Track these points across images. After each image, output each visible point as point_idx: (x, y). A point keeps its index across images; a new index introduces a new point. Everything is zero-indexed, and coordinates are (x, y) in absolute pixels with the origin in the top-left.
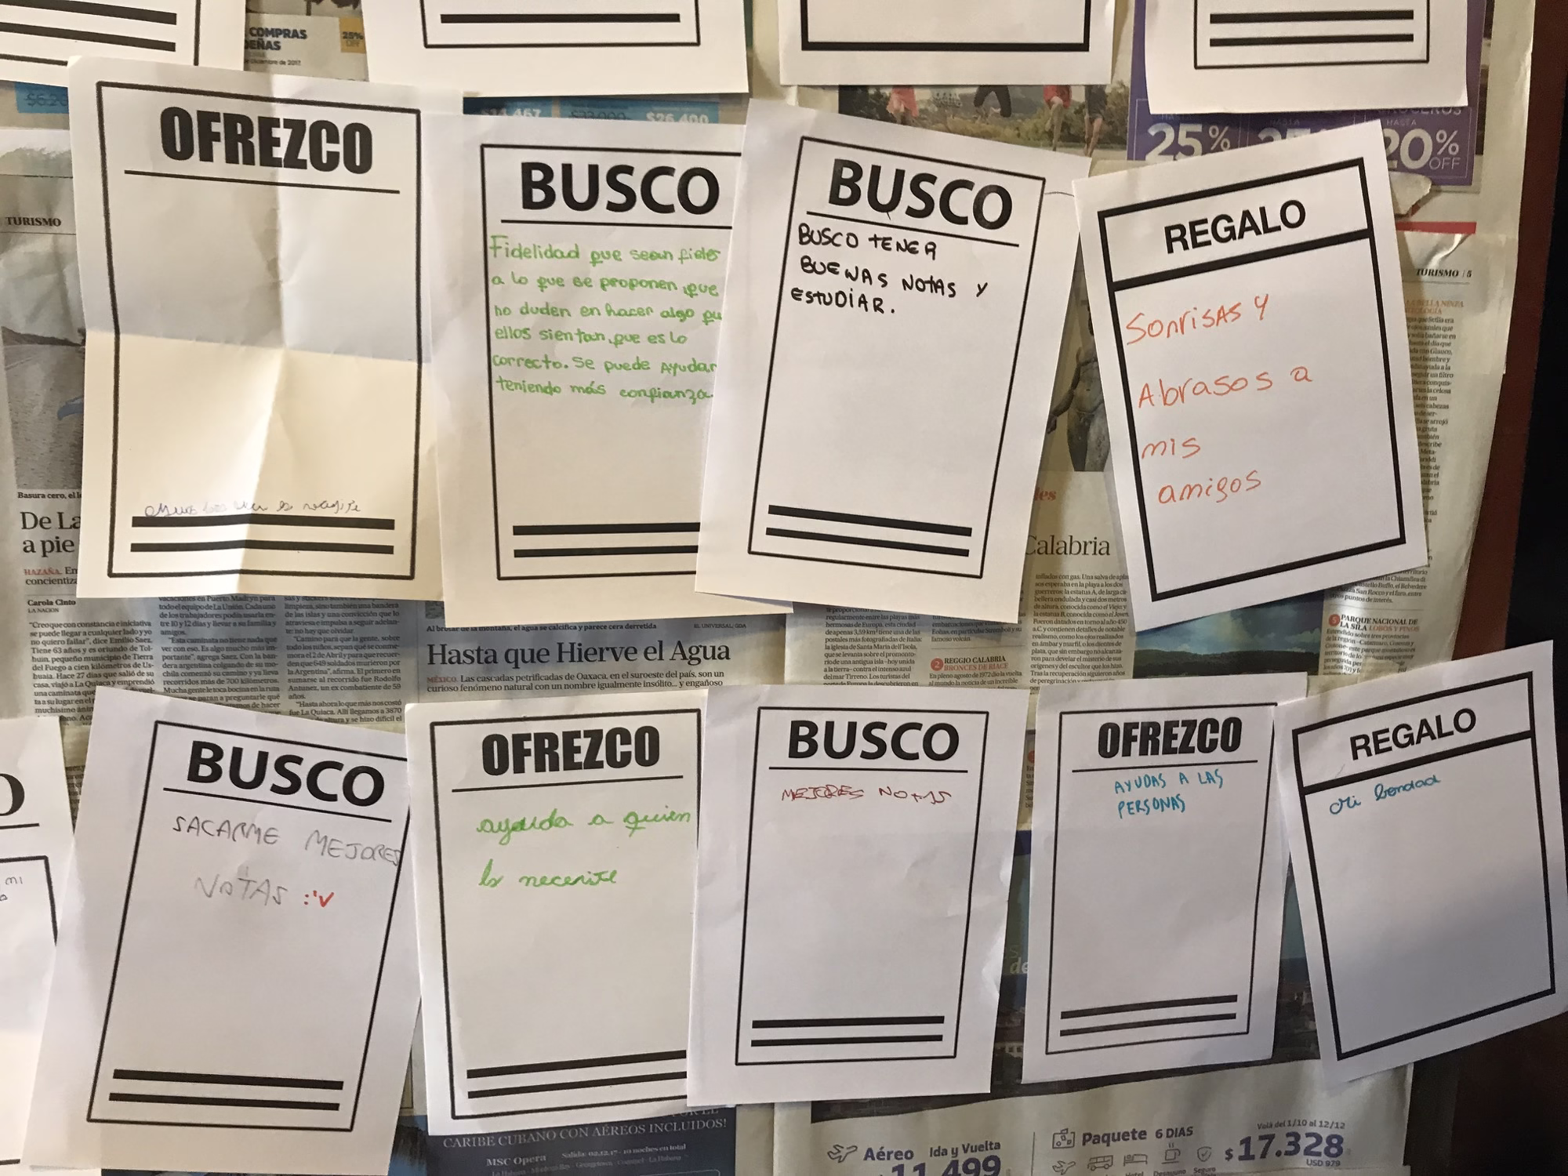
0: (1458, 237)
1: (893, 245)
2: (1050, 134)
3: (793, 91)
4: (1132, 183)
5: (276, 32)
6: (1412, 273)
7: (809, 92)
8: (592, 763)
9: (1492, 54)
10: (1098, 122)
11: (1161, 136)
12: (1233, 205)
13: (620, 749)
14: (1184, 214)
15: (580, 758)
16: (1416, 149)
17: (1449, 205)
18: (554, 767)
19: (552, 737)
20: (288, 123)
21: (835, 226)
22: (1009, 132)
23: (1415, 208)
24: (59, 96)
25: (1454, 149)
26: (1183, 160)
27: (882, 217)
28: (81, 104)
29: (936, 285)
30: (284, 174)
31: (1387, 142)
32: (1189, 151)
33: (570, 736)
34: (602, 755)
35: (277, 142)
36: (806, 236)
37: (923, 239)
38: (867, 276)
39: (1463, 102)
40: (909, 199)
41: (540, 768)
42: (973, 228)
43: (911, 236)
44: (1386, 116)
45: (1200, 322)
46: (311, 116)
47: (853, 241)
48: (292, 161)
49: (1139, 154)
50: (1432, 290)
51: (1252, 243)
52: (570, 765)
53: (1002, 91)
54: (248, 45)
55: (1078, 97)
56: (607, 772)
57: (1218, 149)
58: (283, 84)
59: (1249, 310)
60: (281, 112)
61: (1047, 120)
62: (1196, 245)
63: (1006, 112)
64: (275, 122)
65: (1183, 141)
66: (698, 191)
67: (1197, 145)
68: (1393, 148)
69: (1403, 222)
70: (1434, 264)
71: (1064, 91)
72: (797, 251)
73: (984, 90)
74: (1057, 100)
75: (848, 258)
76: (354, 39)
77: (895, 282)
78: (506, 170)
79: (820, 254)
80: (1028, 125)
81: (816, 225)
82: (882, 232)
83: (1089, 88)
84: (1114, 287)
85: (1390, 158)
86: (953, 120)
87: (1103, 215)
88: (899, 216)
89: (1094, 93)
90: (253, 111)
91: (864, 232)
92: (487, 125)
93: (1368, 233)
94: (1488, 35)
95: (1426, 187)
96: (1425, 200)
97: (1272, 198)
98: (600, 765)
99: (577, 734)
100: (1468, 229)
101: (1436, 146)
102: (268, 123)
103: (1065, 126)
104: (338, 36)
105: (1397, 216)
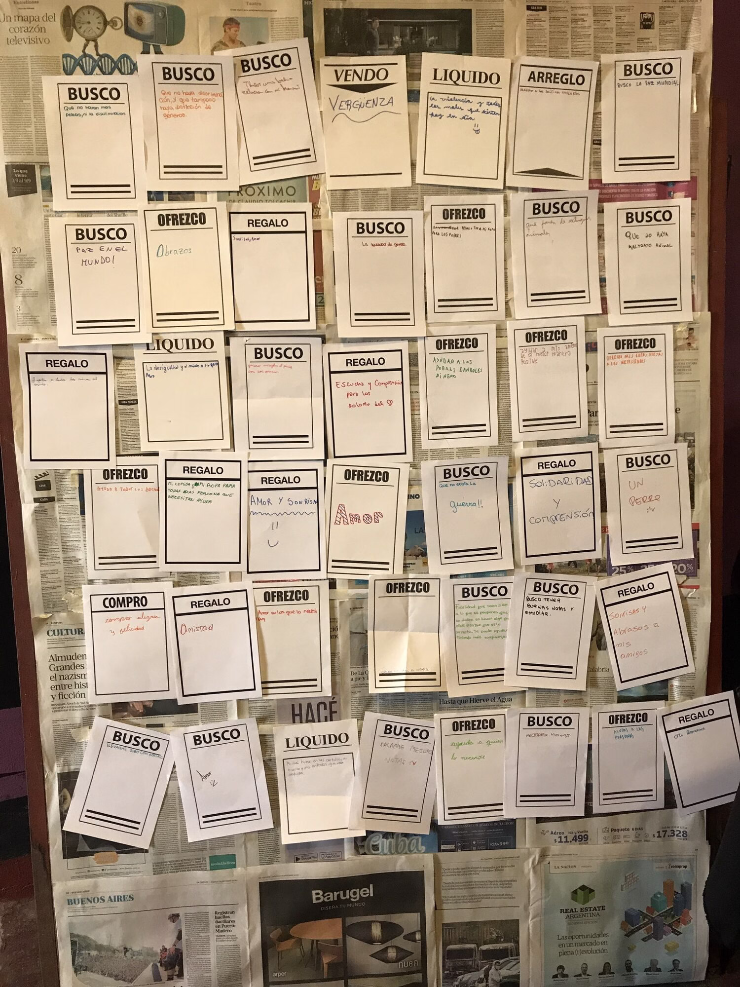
0: (695, 590)
1: (549, 600)
2: (587, 570)
3: (524, 567)
4: (609, 582)
5: (409, 564)
6: (683, 598)
7: (527, 567)
8: (478, 728)
9: (700, 544)
10: (599, 567)
11: (615, 570)
12: (635, 585)
13: (485, 724)
14: (623, 588)
15: (475, 727)
16: (682, 568)
17: (691, 581)
18: (469, 729)
19: (469, 722)
20: (412, 583)
21: (535, 597)
22: (577, 571)
23: (683, 582)
24: (366, 582)
25: (692, 568)
26: (621, 575)
27: (547, 594)
28: (371, 584)
29: (561, 609)
30: (410, 594)
31: (674, 567)
32: (623, 573)
33: (473, 721)
34: (481, 726)
35: (409, 587)
36: (528, 599)
37: (557, 598)
38: (543, 607)
39: (693, 557)
40: (553, 589)
41: (466, 730)
42: (569, 595)
43: (554, 598)
44: (673, 562)
45: (628, 613)
46: (416, 581)
47: (540, 600)
48: (412, 591)
49: (610, 575)
50: (689, 602)
51: (641, 593)
52: (473, 729)
53: (575, 562)
54: (404, 567)
55: (594, 561)
56: (482, 730)
57: (630, 572)
58: (411, 576)
59: (641, 611)
60: (410, 581)
61: (586, 567)
62: (626, 595)
63: (576, 567)
64: (409, 583)
65: (621, 570)
66: (503, 591)
67: (625, 571)
68: (676, 569)
69: (680, 586)
70: (689, 596)
71: (590, 560)
72: (526, 603)
73: (570, 562)
74: (588, 563)
75: (538, 604)
76: (426, 563)
77: (550, 609)
78: (459, 590)
79: (532, 603)
80: (582, 569)
81: (531, 597)
82: (546, 597)
83: (596, 559)
84: (605, 606)
85: (675, 571)
86: (563, 570)
87: (601, 590)
88: (551, 593)
89: (598, 560)
90: (405, 582)
91: (542, 598)
92: (455, 581)
93: (671, 590)
94: (698, 540)
95: (685, 577)
96: (685, 581)
97: (645, 583)
98: (480, 729)
99: (475, 721)
100: (697, 587)
101: (687, 568)
102: (407, 584)
103: (591, 568)
104: (422, 564)
105: (678, 585)
